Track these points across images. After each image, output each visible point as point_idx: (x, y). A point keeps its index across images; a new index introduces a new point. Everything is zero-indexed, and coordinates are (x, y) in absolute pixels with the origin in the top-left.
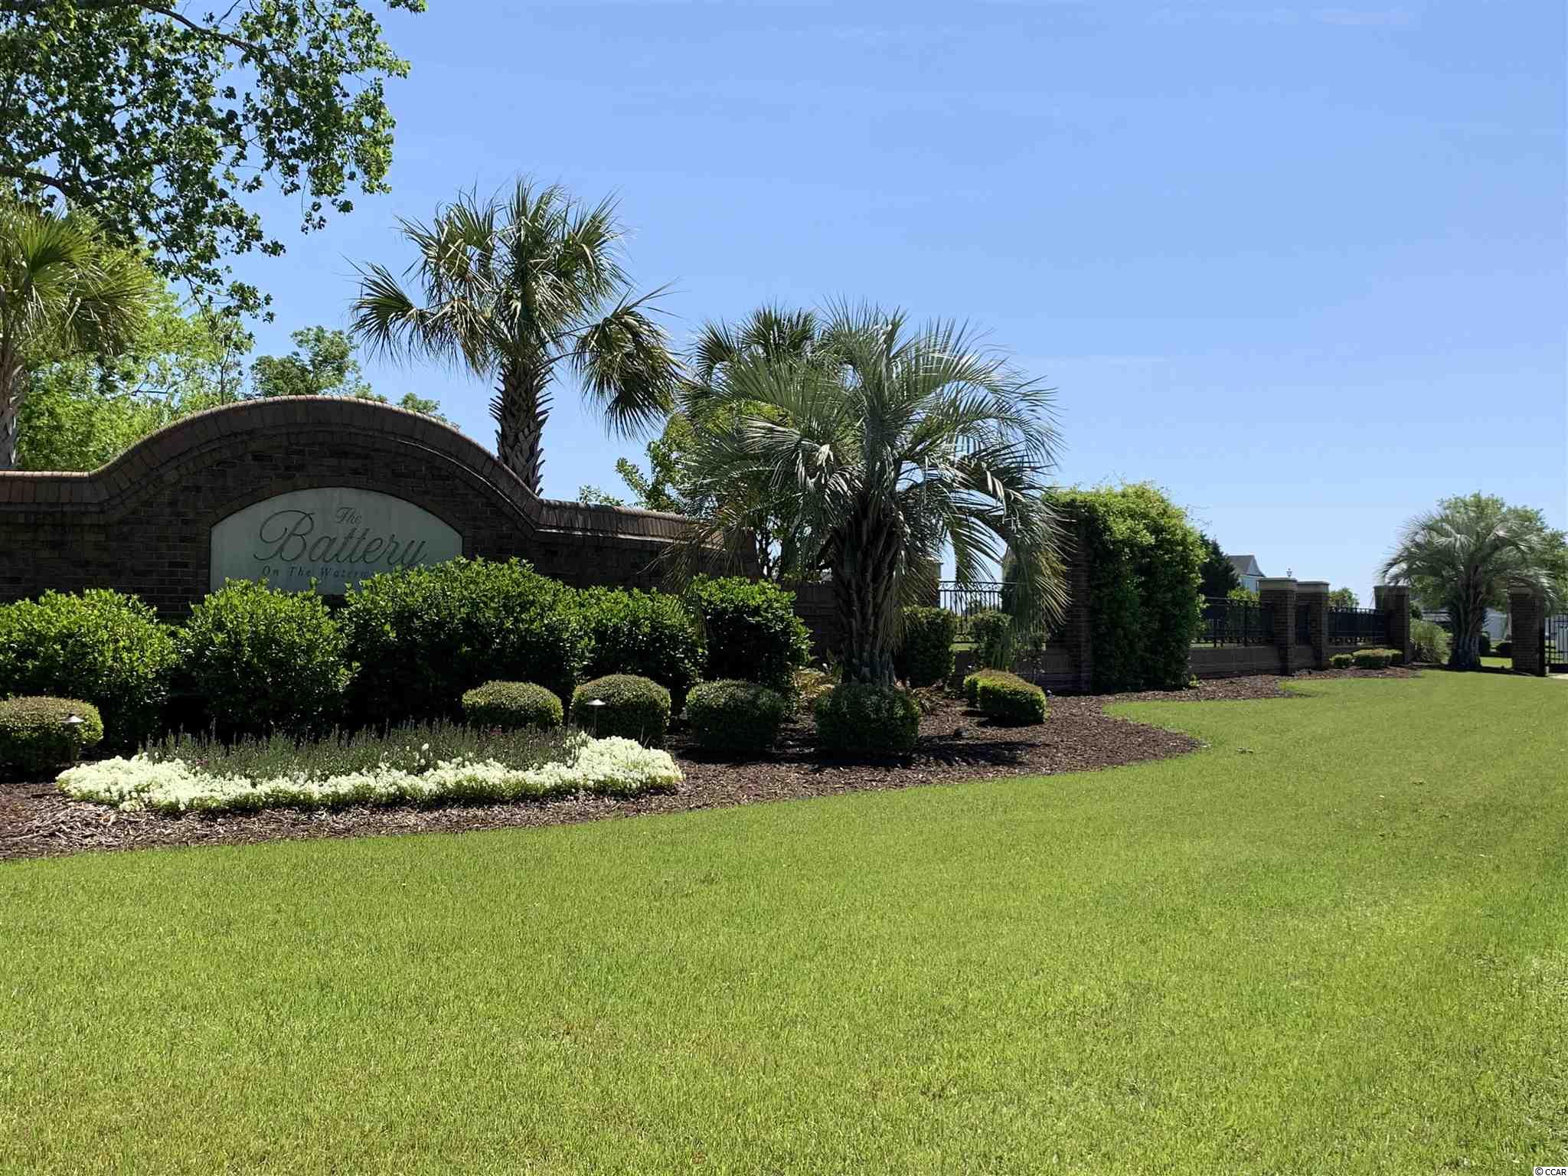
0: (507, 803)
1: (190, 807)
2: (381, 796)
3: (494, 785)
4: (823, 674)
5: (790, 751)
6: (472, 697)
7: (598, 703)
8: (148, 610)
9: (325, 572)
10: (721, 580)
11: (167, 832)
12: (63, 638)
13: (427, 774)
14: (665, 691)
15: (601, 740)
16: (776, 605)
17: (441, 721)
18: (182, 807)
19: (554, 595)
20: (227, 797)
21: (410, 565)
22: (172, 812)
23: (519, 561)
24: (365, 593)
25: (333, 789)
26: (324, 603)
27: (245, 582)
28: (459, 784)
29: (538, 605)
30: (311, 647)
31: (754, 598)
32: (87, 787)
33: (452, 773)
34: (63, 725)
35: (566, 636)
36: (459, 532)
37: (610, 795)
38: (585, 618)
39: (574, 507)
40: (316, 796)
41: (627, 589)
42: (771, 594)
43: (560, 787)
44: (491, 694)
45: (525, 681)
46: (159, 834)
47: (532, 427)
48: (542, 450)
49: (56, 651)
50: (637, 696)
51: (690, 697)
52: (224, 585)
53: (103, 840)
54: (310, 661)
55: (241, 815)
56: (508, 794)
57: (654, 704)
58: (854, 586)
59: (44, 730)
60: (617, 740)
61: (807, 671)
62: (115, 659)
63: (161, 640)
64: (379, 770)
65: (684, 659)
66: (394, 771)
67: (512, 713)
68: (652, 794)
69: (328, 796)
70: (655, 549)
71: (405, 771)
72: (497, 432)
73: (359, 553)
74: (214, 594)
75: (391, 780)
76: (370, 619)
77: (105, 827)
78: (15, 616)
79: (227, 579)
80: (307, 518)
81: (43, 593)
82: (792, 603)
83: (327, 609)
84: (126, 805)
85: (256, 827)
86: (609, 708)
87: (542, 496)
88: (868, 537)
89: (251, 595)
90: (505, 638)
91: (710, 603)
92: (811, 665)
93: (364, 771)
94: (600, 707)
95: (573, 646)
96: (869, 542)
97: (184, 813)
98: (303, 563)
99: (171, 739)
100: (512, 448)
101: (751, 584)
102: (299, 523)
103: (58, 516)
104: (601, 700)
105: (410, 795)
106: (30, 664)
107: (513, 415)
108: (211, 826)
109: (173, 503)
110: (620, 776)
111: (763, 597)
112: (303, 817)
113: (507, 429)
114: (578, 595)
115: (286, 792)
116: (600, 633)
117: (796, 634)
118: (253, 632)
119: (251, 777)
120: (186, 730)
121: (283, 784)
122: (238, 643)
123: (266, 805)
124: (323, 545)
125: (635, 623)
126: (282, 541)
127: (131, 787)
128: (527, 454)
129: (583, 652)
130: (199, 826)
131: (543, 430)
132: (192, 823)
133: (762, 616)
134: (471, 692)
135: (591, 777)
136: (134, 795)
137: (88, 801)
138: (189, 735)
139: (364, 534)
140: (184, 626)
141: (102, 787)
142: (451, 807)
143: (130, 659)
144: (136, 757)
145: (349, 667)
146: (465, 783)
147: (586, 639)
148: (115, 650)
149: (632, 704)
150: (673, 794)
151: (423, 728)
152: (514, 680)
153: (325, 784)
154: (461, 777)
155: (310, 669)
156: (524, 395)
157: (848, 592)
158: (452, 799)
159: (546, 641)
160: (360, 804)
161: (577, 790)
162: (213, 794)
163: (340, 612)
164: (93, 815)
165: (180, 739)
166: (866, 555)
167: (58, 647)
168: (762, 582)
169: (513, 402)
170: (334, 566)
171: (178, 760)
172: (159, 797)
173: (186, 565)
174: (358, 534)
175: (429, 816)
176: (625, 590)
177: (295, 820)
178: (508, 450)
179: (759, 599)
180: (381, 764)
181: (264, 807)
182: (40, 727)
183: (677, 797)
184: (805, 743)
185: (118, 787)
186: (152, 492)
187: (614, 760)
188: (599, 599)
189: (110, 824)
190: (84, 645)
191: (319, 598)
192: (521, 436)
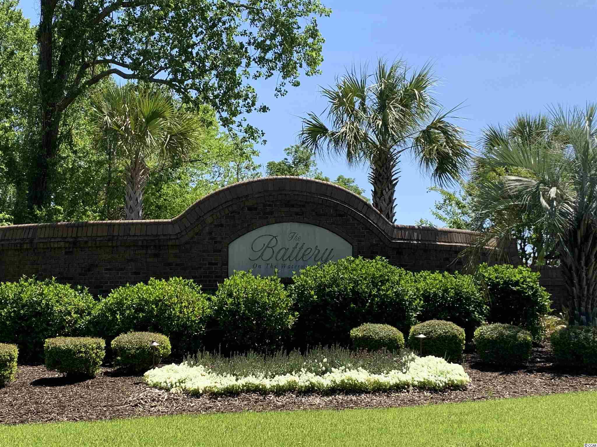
0: (369, 393)
1: (205, 391)
2: (302, 387)
3: (362, 383)
4: (559, 319)
5: (538, 365)
6: (356, 332)
7: (422, 336)
8: (197, 287)
9: (283, 266)
10: (496, 266)
11: (192, 405)
12: (156, 302)
13: (326, 375)
14: (462, 330)
15: (423, 358)
16: (528, 280)
17: (335, 346)
18: (201, 392)
19: (400, 276)
20: (223, 387)
21: (326, 262)
22: (196, 394)
23: (381, 258)
24: (302, 276)
25: (277, 383)
26: (281, 282)
27: (243, 272)
28: (343, 381)
29: (390, 282)
30: (275, 305)
31: (515, 276)
32: (155, 380)
33: (339, 375)
34: (151, 347)
35: (406, 298)
36: (351, 244)
37: (428, 390)
38: (417, 289)
39: (412, 228)
40: (268, 386)
41: (441, 272)
42: (525, 273)
43: (398, 384)
44: (365, 331)
45: (383, 323)
46: (188, 406)
47: (390, 188)
48: (395, 199)
49: (153, 308)
50: (444, 332)
51: (476, 333)
52: (233, 274)
53: (160, 408)
54: (274, 312)
55: (230, 396)
56: (370, 388)
57: (455, 337)
58: (573, 268)
59: (142, 349)
60: (431, 358)
61: (550, 317)
62: (181, 312)
63: (203, 302)
64: (301, 373)
65: (474, 311)
66: (308, 373)
67: (376, 341)
68: (451, 390)
69: (274, 386)
70: (457, 250)
71: (314, 374)
72: (372, 190)
73: (300, 255)
74: (228, 279)
75: (307, 379)
76: (304, 290)
77: (162, 402)
78: (135, 291)
79: (234, 271)
80: (274, 239)
81: (149, 279)
82: (538, 278)
83: (283, 286)
84: (173, 390)
85: (237, 403)
86: (429, 339)
87: (396, 224)
88: (581, 240)
89: (245, 278)
90: (373, 300)
91: (490, 279)
92: (550, 314)
93: (293, 373)
94: (424, 339)
95: (411, 303)
96: (582, 243)
97: (202, 394)
98: (273, 261)
99: (199, 354)
100: (380, 199)
101: (514, 268)
102: (270, 241)
103: (157, 241)
104: (425, 335)
105: (317, 387)
106: (141, 315)
107: (380, 181)
108: (215, 402)
109: (210, 233)
110: (433, 379)
111: (521, 276)
112: (261, 398)
113: (377, 188)
114: (414, 276)
115: (253, 384)
116: (426, 297)
117: (541, 296)
118: (246, 298)
119: (236, 375)
120: (206, 350)
121: (251, 380)
122: (239, 304)
123: (243, 391)
124: (282, 252)
125: (446, 291)
126: (262, 250)
127: (177, 380)
128: (387, 201)
129: (416, 306)
130: (208, 402)
131: (396, 188)
132: (204, 400)
133: (520, 286)
134: (354, 329)
135: (416, 379)
136: (178, 384)
137: (156, 388)
138: (208, 353)
139: (303, 246)
140: (214, 294)
141: (162, 381)
142: (339, 394)
143: (187, 312)
144: (182, 364)
145: (293, 315)
146: (346, 381)
147: (418, 300)
148: (181, 307)
149: (442, 337)
150: (464, 390)
151: (326, 349)
152: (377, 322)
153: (273, 380)
154: (343, 377)
155: (274, 317)
156: (385, 170)
157: (571, 273)
158: (339, 390)
159: (395, 301)
160: (291, 391)
161: (409, 386)
162: (216, 384)
163: (290, 286)
164: (156, 395)
165: (203, 354)
166: (580, 251)
167: (154, 306)
168: (520, 267)
169: (380, 175)
170: (288, 263)
171: (201, 366)
172: (190, 386)
173: (216, 264)
174: (299, 246)
175: (326, 399)
176: (440, 272)
177: (257, 399)
178: (378, 200)
179: (518, 277)
180: (302, 369)
181: (241, 392)
182: (140, 348)
183: (467, 392)
184: (548, 360)
185: (170, 380)
186: (201, 228)
187: (430, 370)
188: (425, 278)
189: (164, 400)
190: (166, 305)
191: (279, 279)
192: (384, 192)
